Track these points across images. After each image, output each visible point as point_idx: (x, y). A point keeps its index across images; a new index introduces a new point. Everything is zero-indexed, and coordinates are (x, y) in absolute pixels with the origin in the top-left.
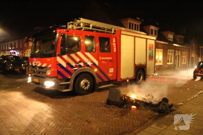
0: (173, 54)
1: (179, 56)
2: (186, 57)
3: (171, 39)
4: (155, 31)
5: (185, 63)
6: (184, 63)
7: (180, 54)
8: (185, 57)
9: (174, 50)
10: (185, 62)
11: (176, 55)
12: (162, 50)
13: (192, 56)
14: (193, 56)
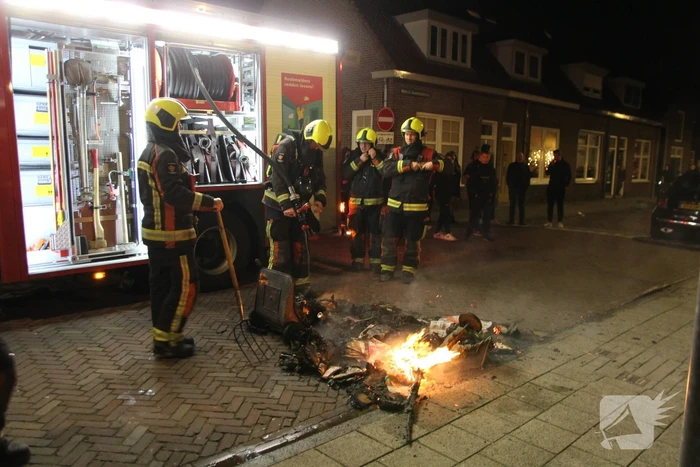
0: (598, 147)
1: (620, 153)
2: (648, 157)
3: (596, 91)
4: (533, 60)
5: (646, 180)
6: (639, 180)
7: (625, 149)
8: (645, 160)
9: (603, 133)
10: (643, 177)
11: (611, 149)
12: (557, 131)
13: (672, 156)
14: (678, 156)
